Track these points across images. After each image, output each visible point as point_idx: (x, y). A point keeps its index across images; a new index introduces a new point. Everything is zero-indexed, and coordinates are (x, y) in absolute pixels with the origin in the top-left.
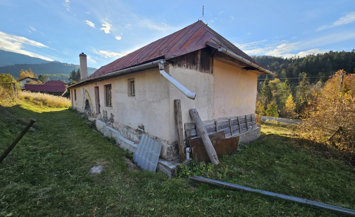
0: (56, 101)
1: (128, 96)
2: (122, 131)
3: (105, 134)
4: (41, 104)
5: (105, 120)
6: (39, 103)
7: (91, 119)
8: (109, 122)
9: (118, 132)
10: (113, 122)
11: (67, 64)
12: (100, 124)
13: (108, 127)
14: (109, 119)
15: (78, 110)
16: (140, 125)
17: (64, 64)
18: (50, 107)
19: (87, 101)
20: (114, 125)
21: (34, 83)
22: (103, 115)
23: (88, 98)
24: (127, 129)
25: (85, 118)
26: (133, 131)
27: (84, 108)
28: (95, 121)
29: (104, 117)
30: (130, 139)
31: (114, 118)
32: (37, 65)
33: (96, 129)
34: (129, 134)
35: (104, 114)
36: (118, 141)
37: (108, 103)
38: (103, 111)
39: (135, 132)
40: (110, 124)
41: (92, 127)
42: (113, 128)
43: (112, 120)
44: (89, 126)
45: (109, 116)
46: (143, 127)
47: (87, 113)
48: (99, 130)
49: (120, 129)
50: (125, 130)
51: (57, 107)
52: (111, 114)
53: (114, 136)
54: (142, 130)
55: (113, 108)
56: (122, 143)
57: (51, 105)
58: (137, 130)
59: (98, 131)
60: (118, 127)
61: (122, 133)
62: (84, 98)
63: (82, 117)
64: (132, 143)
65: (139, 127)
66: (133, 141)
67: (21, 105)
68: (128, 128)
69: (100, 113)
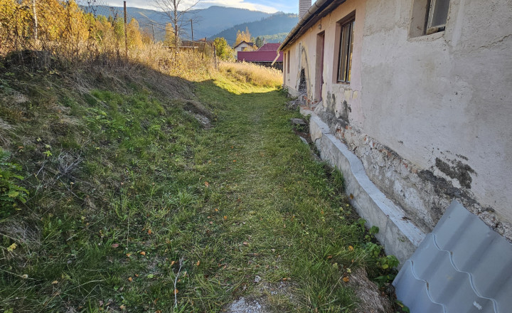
0: (264, 76)
1: (411, 35)
2: (369, 158)
3: (322, 155)
4: (245, 79)
5: (329, 118)
6: (241, 77)
7: (304, 112)
8: (337, 126)
9: (355, 157)
10: (345, 126)
11: (293, 14)
12: (317, 127)
13: (333, 139)
14: (337, 116)
15: (290, 93)
16: (449, 159)
17: (289, 14)
18: (254, 85)
19: (303, 71)
20: (348, 137)
21: (249, 49)
22: (326, 106)
23: (305, 67)
24: (386, 157)
25: (295, 110)
26: (405, 172)
27: (298, 88)
28: (309, 117)
29: (328, 109)
30: (389, 193)
31: (351, 116)
32: (257, 23)
33: (308, 137)
34: (388, 174)
35: (328, 103)
36: (351, 188)
37: (342, 73)
38: (328, 93)
39: (414, 178)
40: (338, 130)
41: (301, 131)
42: (345, 142)
43: (344, 121)
44: (295, 129)
45: (339, 108)
46: (464, 174)
47: (301, 98)
48: (313, 140)
49: (362, 151)
50: (379, 158)
51: (264, 86)
52: (345, 103)
53: (343, 167)
54: (456, 183)
55: (352, 85)
56: (363, 196)
57: (256, 83)
58: (426, 175)
59: (311, 144)
60: (357, 143)
61: (366, 164)
62: (299, 66)
63: (291, 106)
64: (396, 214)
65: (439, 162)
66: (399, 203)
67: (215, 80)
68: (391, 154)
69: (321, 99)
